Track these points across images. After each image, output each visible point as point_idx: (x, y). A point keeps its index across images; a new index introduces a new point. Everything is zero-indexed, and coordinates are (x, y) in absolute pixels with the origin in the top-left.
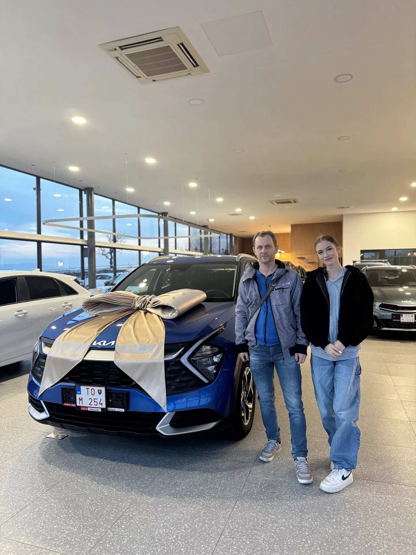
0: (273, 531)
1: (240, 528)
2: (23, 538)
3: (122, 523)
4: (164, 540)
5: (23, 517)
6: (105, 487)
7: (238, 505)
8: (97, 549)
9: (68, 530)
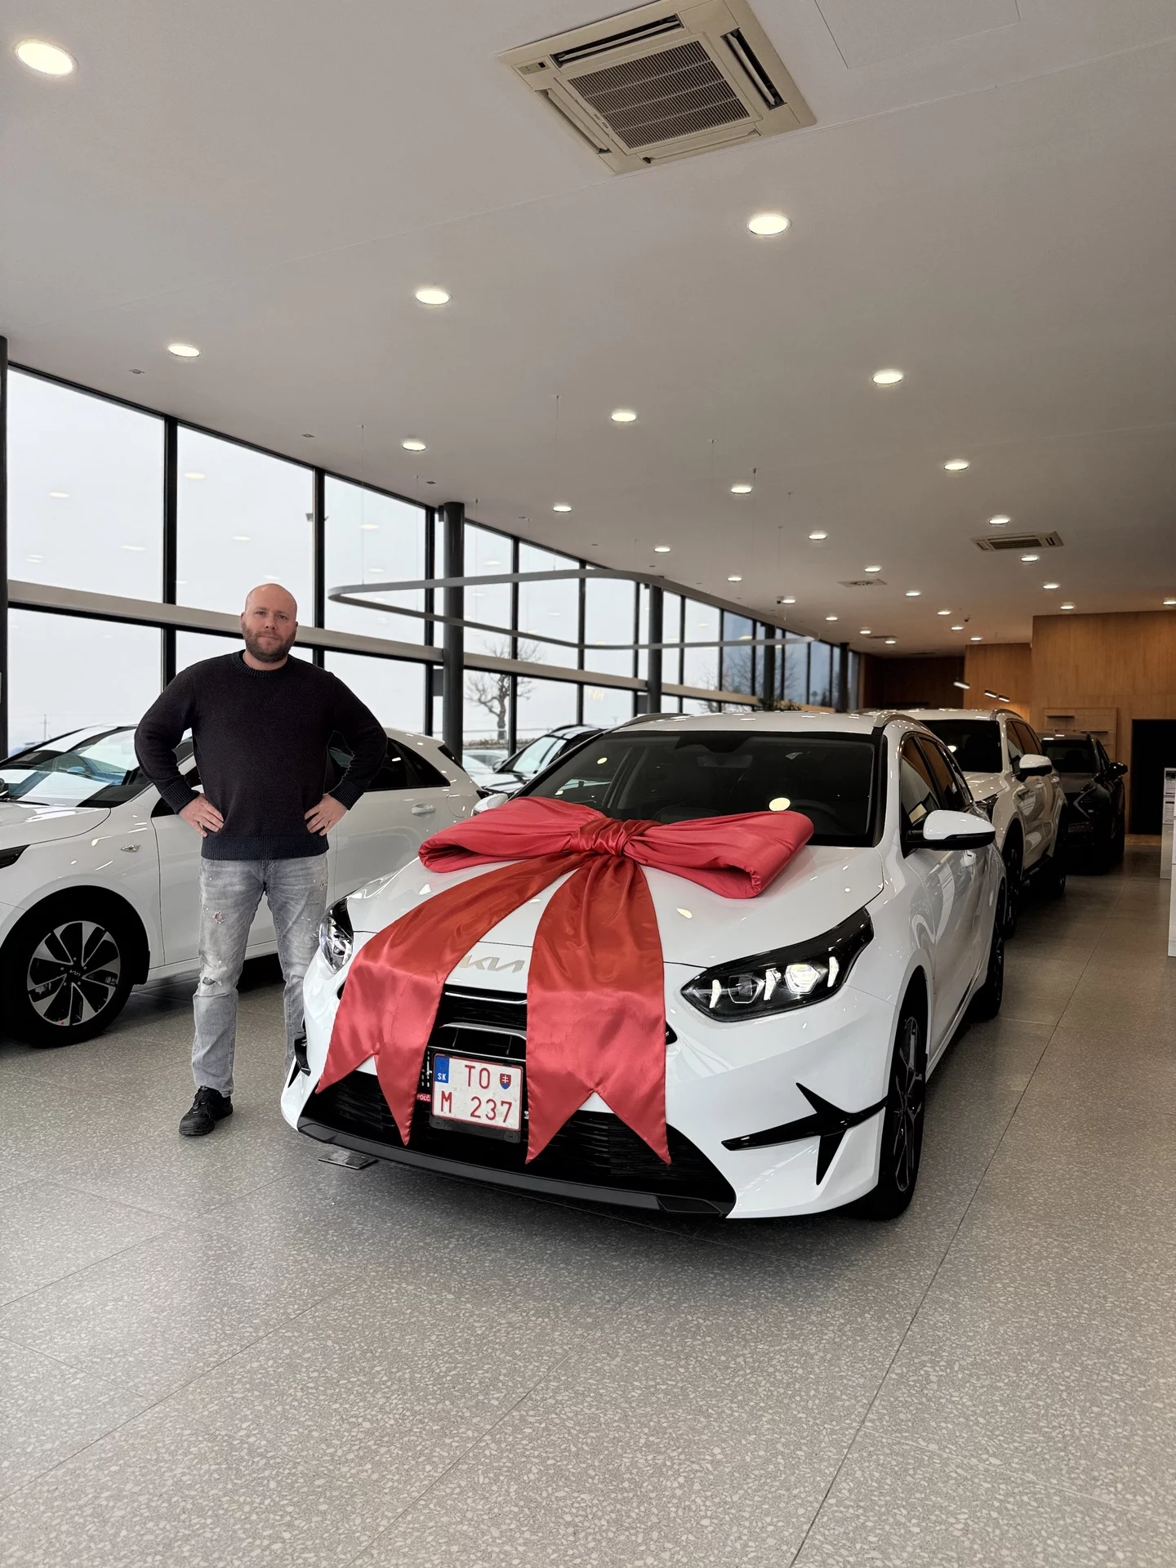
0: (997, 1504)
1: (888, 1481)
2: (245, 1425)
3: (522, 1419)
4: (650, 1487)
5: (248, 1367)
6: (477, 1312)
7: (878, 1412)
8: (452, 1486)
9: (369, 1420)
